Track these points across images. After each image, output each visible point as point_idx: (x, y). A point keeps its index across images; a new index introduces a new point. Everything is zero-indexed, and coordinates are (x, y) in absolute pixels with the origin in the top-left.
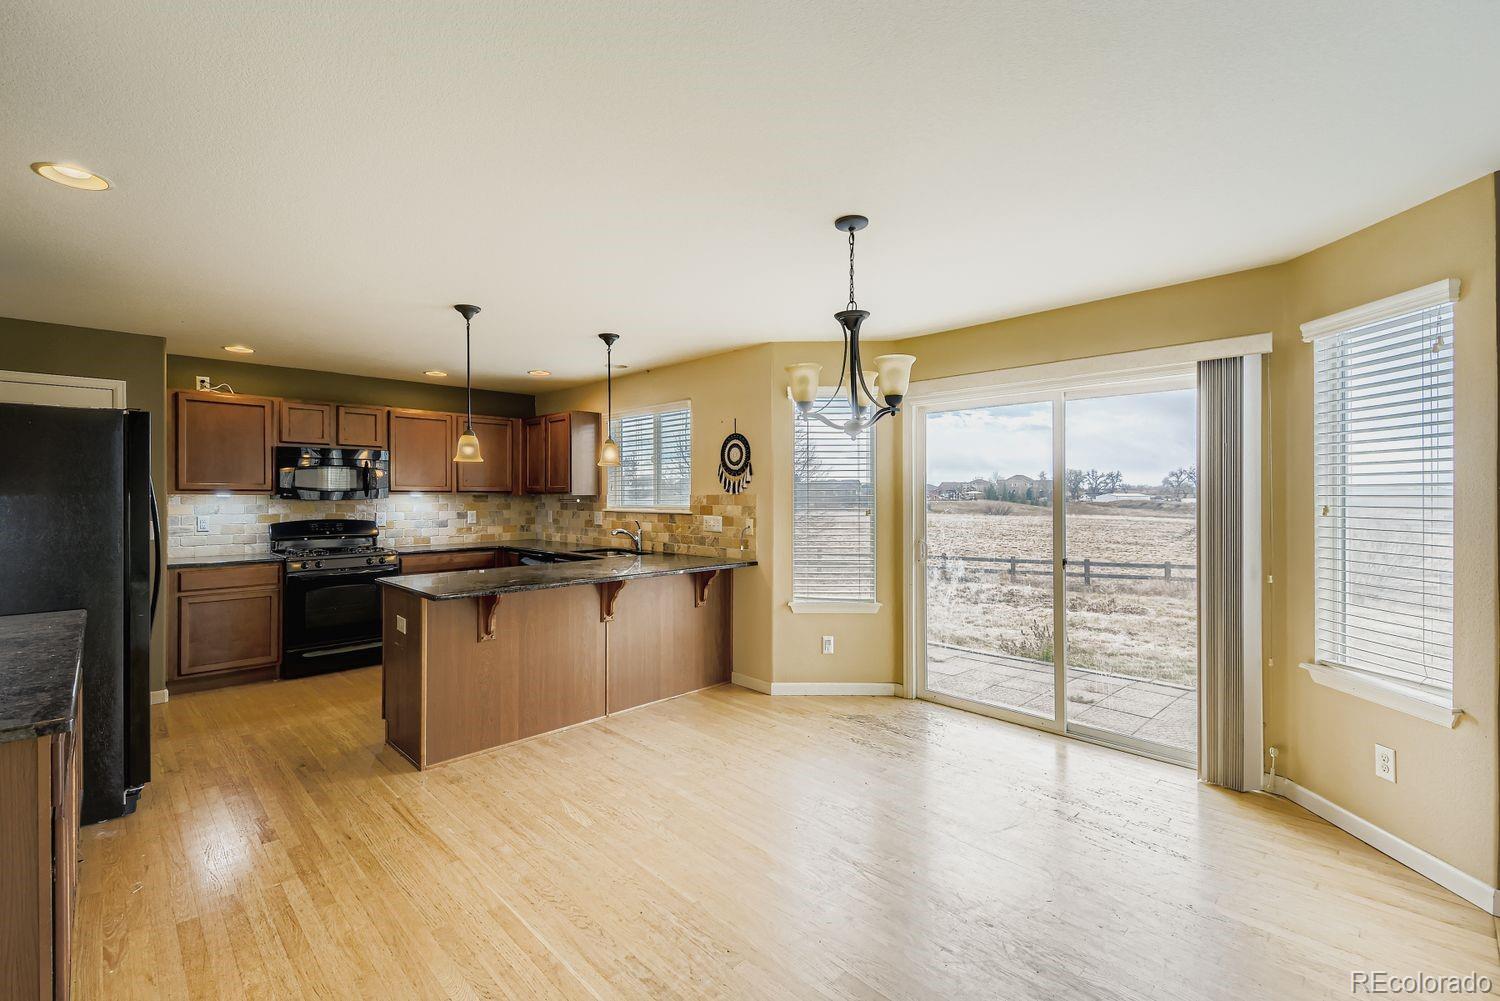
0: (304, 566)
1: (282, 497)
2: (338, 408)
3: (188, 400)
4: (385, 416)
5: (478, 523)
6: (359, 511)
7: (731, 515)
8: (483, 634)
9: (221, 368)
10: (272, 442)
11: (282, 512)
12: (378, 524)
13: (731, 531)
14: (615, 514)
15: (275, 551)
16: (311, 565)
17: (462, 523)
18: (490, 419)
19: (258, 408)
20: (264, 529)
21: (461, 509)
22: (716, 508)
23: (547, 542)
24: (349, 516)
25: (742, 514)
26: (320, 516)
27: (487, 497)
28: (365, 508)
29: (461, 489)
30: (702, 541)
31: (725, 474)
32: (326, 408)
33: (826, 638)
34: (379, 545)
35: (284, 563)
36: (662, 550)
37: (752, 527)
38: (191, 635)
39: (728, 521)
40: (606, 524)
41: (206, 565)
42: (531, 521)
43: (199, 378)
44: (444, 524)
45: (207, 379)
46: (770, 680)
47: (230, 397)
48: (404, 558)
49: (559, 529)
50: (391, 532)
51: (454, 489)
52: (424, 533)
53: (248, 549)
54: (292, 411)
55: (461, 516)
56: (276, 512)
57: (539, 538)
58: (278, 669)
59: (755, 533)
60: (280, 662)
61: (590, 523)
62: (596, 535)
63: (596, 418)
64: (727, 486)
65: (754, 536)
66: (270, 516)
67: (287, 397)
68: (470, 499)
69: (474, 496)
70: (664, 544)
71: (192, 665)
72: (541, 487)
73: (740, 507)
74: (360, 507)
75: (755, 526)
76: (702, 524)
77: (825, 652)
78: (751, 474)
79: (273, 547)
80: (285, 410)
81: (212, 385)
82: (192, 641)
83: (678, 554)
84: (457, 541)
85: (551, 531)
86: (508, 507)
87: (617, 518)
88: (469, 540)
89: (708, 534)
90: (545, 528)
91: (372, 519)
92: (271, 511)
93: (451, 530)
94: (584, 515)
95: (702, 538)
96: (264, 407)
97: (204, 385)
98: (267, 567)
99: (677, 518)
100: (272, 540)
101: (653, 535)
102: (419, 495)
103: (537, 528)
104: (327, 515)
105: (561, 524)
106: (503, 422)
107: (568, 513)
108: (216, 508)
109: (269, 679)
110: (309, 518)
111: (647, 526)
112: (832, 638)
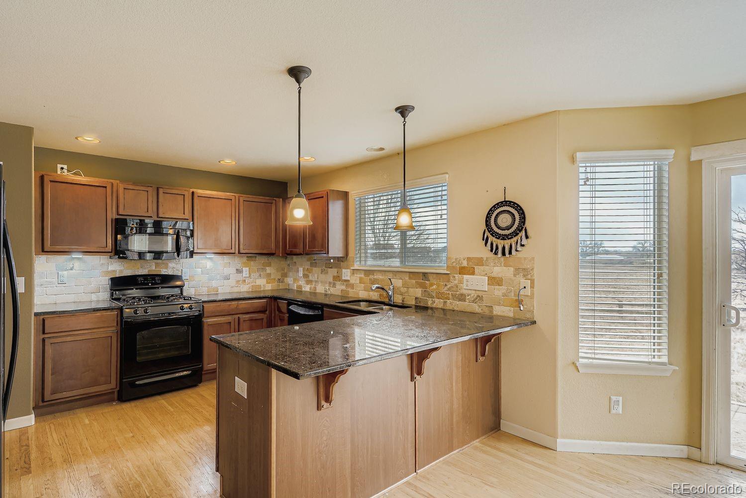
0: (135, 312)
1: (119, 258)
2: (158, 189)
3: (51, 181)
4: (191, 194)
5: (250, 276)
6: (170, 268)
7: (500, 276)
8: (323, 403)
9: (76, 159)
10: (112, 215)
11: (119, 268)
12: (184, 278)
13: (499, 291)
14: (363, 273)
15: (113, 299)
16: (140, 312)
17: (239, 277)
18: (261, 199)
19: (102, 188)
20: (105, 282)
21: (239, 266)
22: (478, 269)
23: (297, 291)
24: (164, 272)
25: (515, 275)
26: (144, 272)
27: (256, 257)
28: (175, 266)
29: (242, 251)
30: (462, 298)
31: (491, 238)
32: (149, 189)
33: (614, 398)
34: (185, 294)
35: (121, 310)
36: (413, 303)
37: (528, 288)
38: (53, 369)
39: (494, 281)
40: (355, 279)
41: (64, 312)
42: (285, 275)
43: (59, 166)
44: (227, 278)
45: (65, 167)
46: (555, 436)
47: (82, 179)
48: (206, 305)
49: (309, 282)
50: (192, 283)
51: (237, 252)
52: (214, 284)
53: (94, 297)
54: (125, 190)
55: (239, 271)
56: (114, 269)
57: (291, 287)
58: (116, 394)
59: (532, 294)
60: (118, 389)
61: (337, 278)
62: (344, 287)
63: (345, 196)
64: (494, 250)
65: (532, 297)
66: (109, 272)
67: (122, 181)
68: (245, 259)
69: (247, 257)
70: (416, 298)
71: (53, 393)
72: (299, 250)
73: (512, 269)
74: (171, 265)
75: (532, 287)
76: (461, 282)
77: (613, 412)
78: (527, 237)
79: (112, 295)
80: (121, 190)
81: (68, 171)
82: (52, 374)
83: (432, 308)
84: (236, 290)
85: (302, 282)
86: (269, 265)
87: (365, 275)
88: (244, 289)
89: (470, 292)
90: (295, 280)
91: (180, 274)
92: (111, 268)
93: (232, 282)
94: (333, 272)
95: (462, 295)
96: (106, 187)
97: (63, 171)
98: (109, 313)
99: (431, 277)
100: (111, 290)
101: (404, 290)
102: (213, 256)
103: (289, 280)
104: (149, 271)
105: (311, 278)
106: (270, 201)
107: (316, 270)
108: (71, 266)
109: (110, 401)
110: (137, 273)
111: (397, 283)
112: (620, 399)
